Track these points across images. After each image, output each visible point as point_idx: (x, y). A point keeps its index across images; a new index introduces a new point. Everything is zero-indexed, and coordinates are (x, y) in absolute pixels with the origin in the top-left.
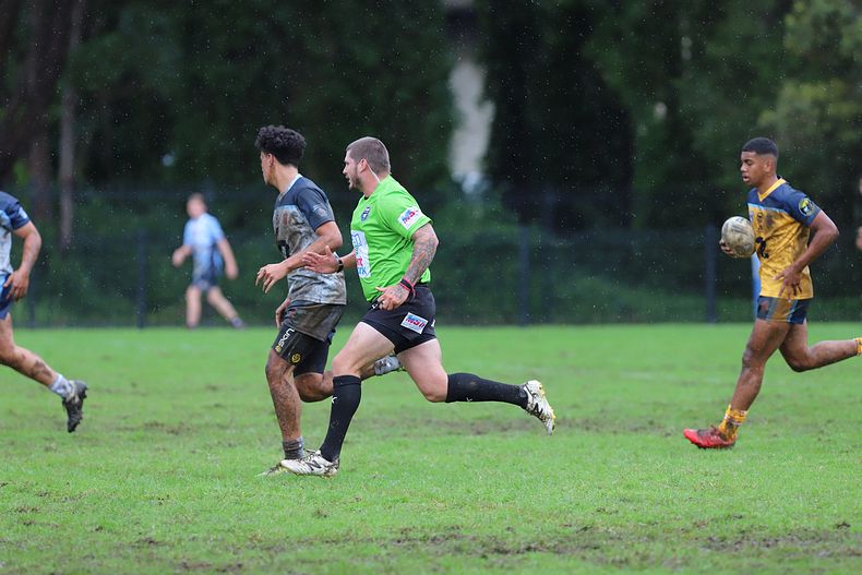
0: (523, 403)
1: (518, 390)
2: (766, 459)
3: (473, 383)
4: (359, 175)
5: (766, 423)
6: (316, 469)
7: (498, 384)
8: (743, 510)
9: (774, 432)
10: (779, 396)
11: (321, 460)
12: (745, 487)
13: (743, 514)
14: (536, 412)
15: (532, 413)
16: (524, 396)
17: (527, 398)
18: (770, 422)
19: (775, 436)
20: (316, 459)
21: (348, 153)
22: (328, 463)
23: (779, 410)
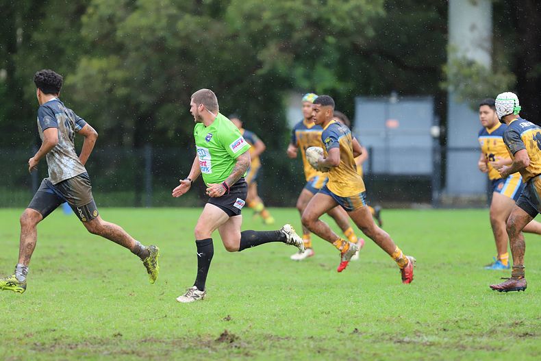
0: (284, 240)
1: (279, 233)
2: (70, 293)
3: (253, 236)
4: (200, 114)
5: (70, 271)
6: (197, 298)
7: (266, 232)
8: (56, 326)
9: (75, 277)
10: (78, 254)
11: (198, 292)
12: (57, 311)
13: (56, 328)
14: (293, 243)
15: (291, 244)
16: (283, 236)
17: (286, 236)
18: (72, 270)
19: (75, 279)
20: (195, 292)
21: (192, 100)
22: (202, 293)
23: (78, 263)
